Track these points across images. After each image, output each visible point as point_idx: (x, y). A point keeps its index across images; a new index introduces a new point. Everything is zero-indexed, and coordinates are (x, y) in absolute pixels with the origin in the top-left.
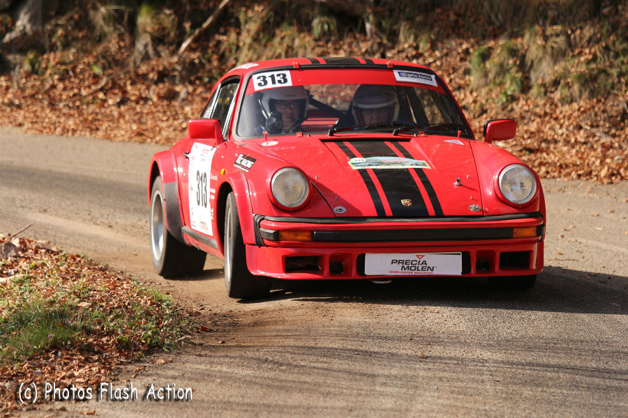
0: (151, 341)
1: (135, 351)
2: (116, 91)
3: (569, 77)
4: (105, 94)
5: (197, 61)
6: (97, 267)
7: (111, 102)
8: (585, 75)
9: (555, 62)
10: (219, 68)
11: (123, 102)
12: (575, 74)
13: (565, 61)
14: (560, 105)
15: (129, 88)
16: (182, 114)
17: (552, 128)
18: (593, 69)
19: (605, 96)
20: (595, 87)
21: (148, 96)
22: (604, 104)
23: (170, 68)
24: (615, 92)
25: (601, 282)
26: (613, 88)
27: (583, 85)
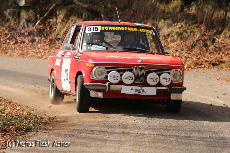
0: (27, 127)
1: (22, 131)
2: (14, 39)
3: (173, 33)
4: (9, 40)
5: (42, 28)
6: (7, 102)
7: (11, 43)
8: (178, 32)
9: (168, 28)
10: (50, 31)
11: (16, 43)
12: (175, 32)
13: (173, 27)
14: (170, 43)
15: (18, 38)
16: (37, 47)
18: (181, 30)
19: (186, 40)
20: (182, 37)
21: (25, 41)
22: (185, 42)
23: (32, 31)
24: (189, 38)
25: (185, 105)
26: (188, 37)
27: (178, 36)
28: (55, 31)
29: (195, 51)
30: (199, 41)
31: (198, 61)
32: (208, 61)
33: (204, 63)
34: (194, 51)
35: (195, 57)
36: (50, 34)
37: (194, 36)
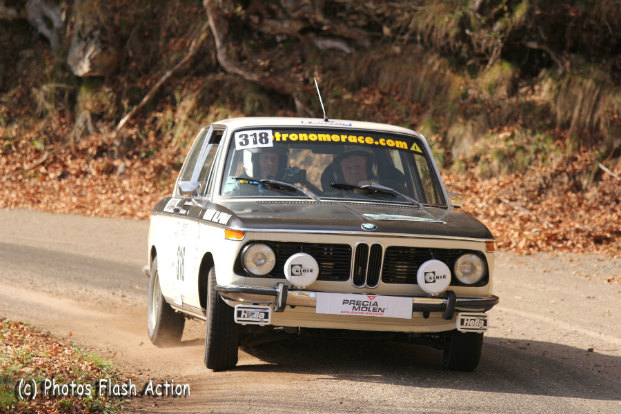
0: (92, 405)
2: (58, 165)
3: (489, 153)
4: (46, 168)
5: (134, 137)
6: (39, 334)
7: (52, 176)
8: (503, 151)
9: (476, 139)
10: (155, 143)
11: (63, 176)
12: (494, 150)
13: (487, 138)
14: (480, 179)
15: (69, 162)
16: (120, 187)
17: (473, 202)
18: (511, 146)
19: (523, 172)
20: (513, 163)
21: (88, 171)
22: (522, 179)
23: (109, 144)
24: (533, 167)
25: (521, 348)
26: (530, 164)
27: (502, 161)
28: (169, 145)
29: (549, 202)
30: (559, 177)
31: (555, 231)
32: (582, 231)
33: (572, 236)
34: (544, 203)
35: (548, 218)
36: (155, 153)
37: (546, 162)
